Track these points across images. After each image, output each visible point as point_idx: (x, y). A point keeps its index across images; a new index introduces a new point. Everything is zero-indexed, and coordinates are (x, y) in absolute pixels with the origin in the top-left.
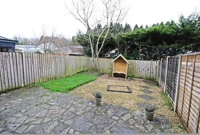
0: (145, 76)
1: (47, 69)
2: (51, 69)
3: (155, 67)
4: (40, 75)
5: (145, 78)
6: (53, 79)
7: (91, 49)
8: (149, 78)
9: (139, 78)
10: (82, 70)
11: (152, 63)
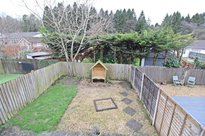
0: (120, 78)
1: (15, 99)
2: (19, 96)
3: (128, 69)
4: (7, 111)
5: (120, 79)
6: (25, 106)
7: (65, 55)
8: (123, 79)
9: (115, 80)
10: (56, 78)
11: (126, 66)
